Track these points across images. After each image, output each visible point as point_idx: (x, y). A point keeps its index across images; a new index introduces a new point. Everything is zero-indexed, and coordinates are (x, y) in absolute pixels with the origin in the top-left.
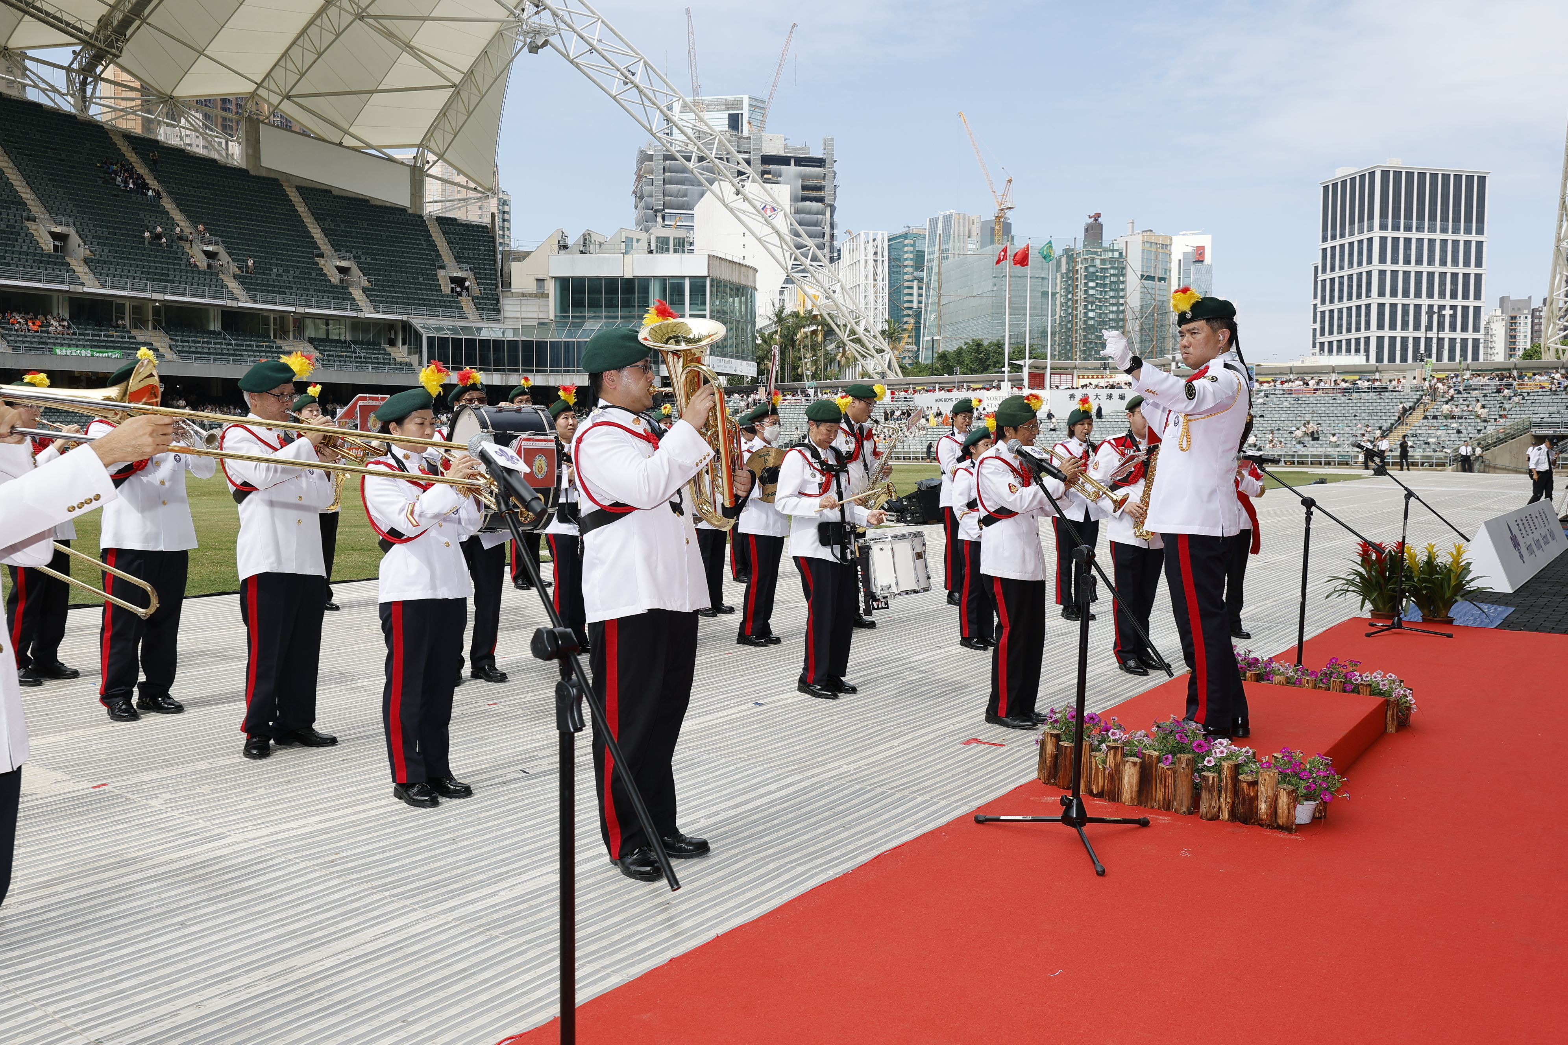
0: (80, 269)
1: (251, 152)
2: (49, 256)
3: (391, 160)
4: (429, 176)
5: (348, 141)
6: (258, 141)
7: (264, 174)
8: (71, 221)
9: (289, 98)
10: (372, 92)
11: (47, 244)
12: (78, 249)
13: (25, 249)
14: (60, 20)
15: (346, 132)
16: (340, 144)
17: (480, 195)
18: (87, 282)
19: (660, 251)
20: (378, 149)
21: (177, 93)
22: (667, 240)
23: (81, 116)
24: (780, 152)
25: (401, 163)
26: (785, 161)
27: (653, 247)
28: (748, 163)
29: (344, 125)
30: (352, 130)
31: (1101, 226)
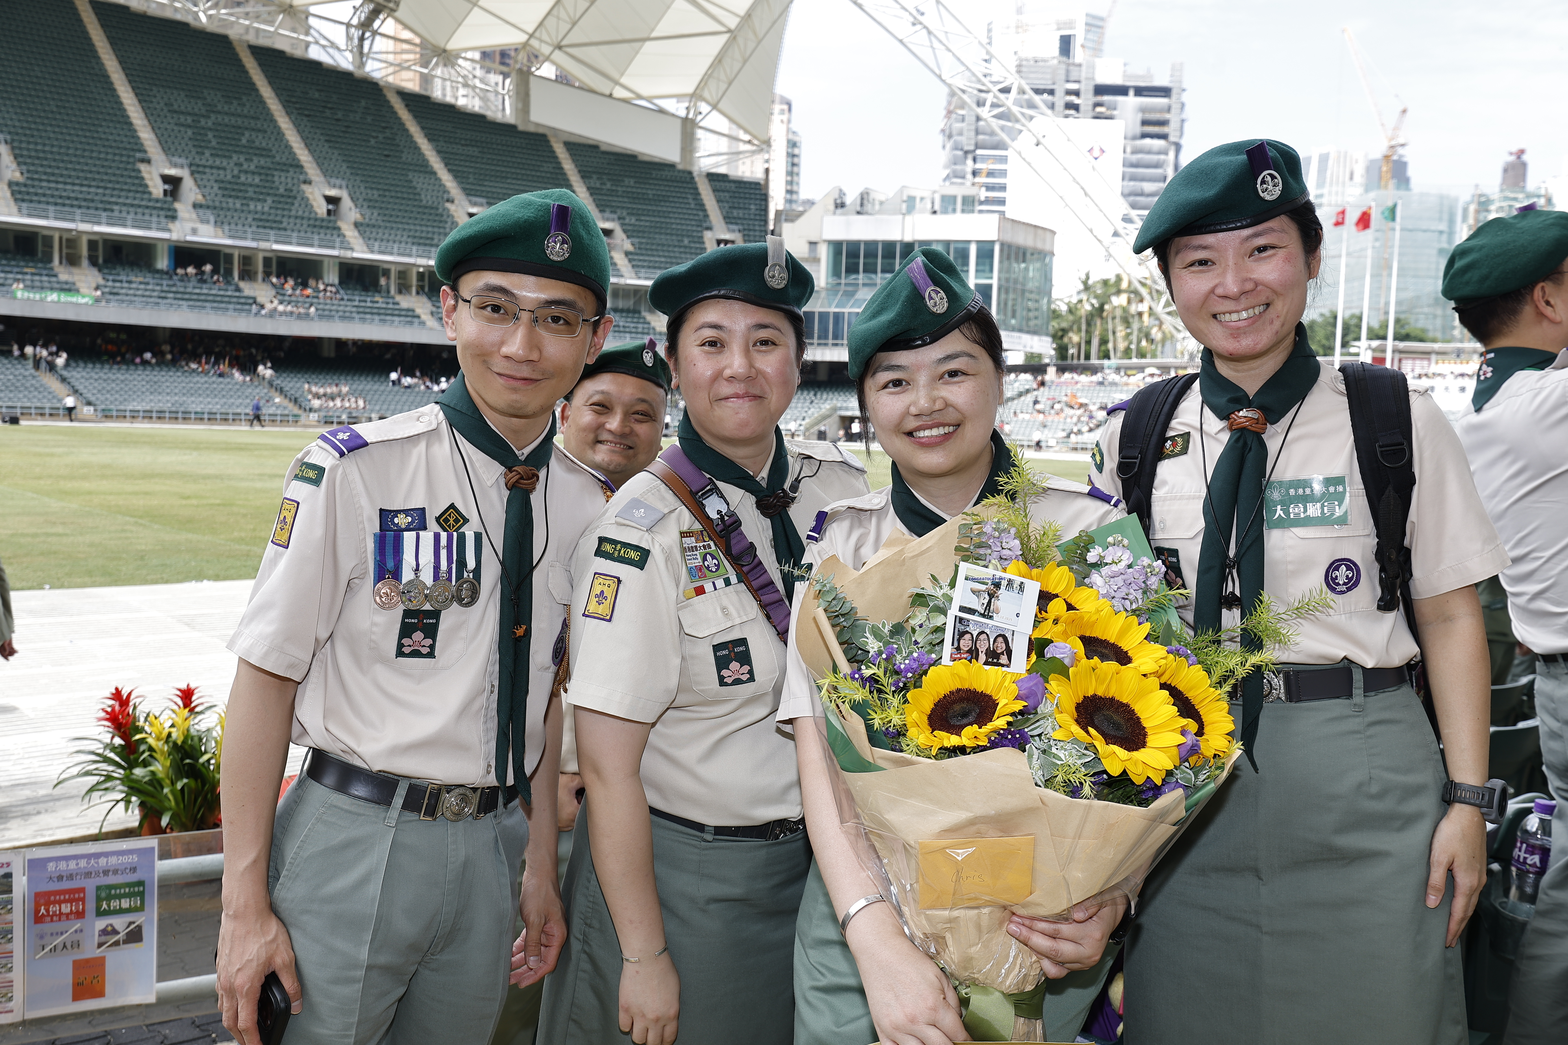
0: (350, 233)
1: (520, 106)
2: (323, 220)
3: (662, 111)
4: (701, 128)
5: (619, 93)
6: (528, 96)
7: (532, 129)
8: (344, 183)
9: (559, 47)
10: (644, 40)
11: (321, 208)
12: (350, 212)
13: (300, 213)
15: (617, 83)
16: (610, 96)
17: (754, 148)
18: (356, 247)
19: (945, 211)
20: (649, 99)
21: (450, 46)
22: (954, 198)
23: (358, 73)
24: (1117, 80)
25: (673, 115)
26: (1122, 91)
27: (937, 207)
28: (1077, 93)
29: (615, 74)
30: (623, 80)
31: (1526, 165)
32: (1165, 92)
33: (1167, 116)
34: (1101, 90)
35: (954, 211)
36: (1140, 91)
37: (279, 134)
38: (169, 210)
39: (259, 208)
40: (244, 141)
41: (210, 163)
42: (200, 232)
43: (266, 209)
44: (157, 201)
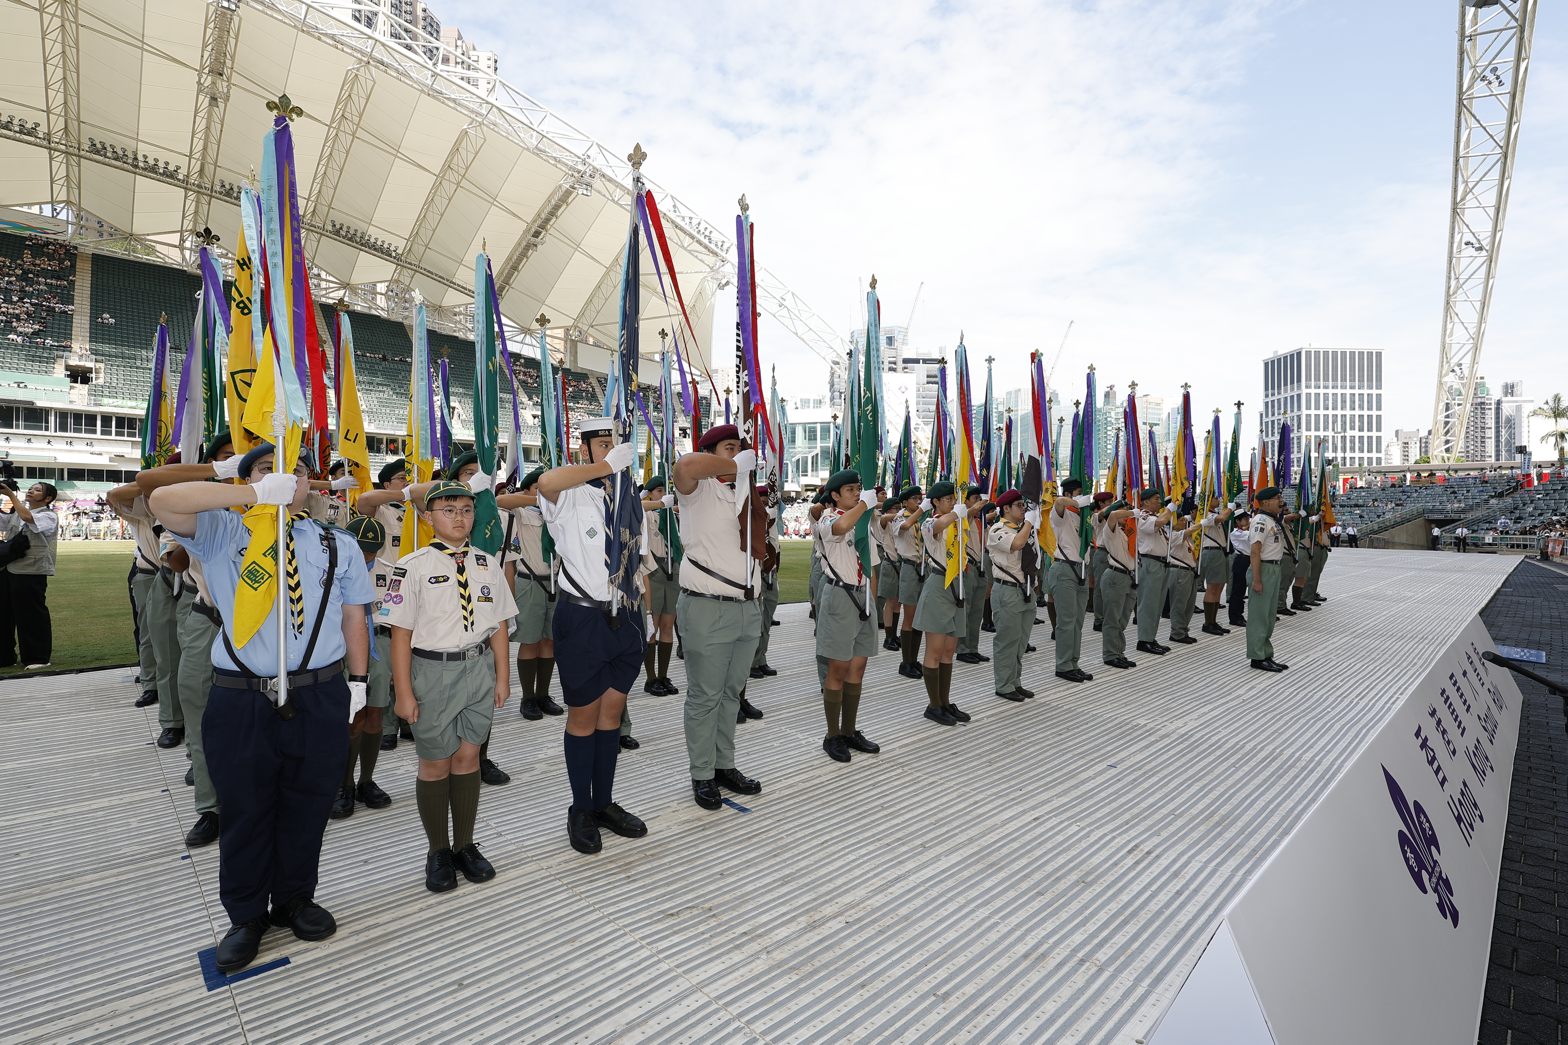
1: (572, 359)
3: (651, 360)
6: (576, 353)
7: (580, 371)
9: (592, 327)
14: (466, 289)
17: (703, 379)
19: (803, 407)
21: (531, 328)
22: (809, 400)
24: (913, 356)
26: (916, 361)
27: (799, 405)
28: (895, 363)
31: (1115, 393)
34: (906, 361)
35: (809, 407)
36: (925, 361)
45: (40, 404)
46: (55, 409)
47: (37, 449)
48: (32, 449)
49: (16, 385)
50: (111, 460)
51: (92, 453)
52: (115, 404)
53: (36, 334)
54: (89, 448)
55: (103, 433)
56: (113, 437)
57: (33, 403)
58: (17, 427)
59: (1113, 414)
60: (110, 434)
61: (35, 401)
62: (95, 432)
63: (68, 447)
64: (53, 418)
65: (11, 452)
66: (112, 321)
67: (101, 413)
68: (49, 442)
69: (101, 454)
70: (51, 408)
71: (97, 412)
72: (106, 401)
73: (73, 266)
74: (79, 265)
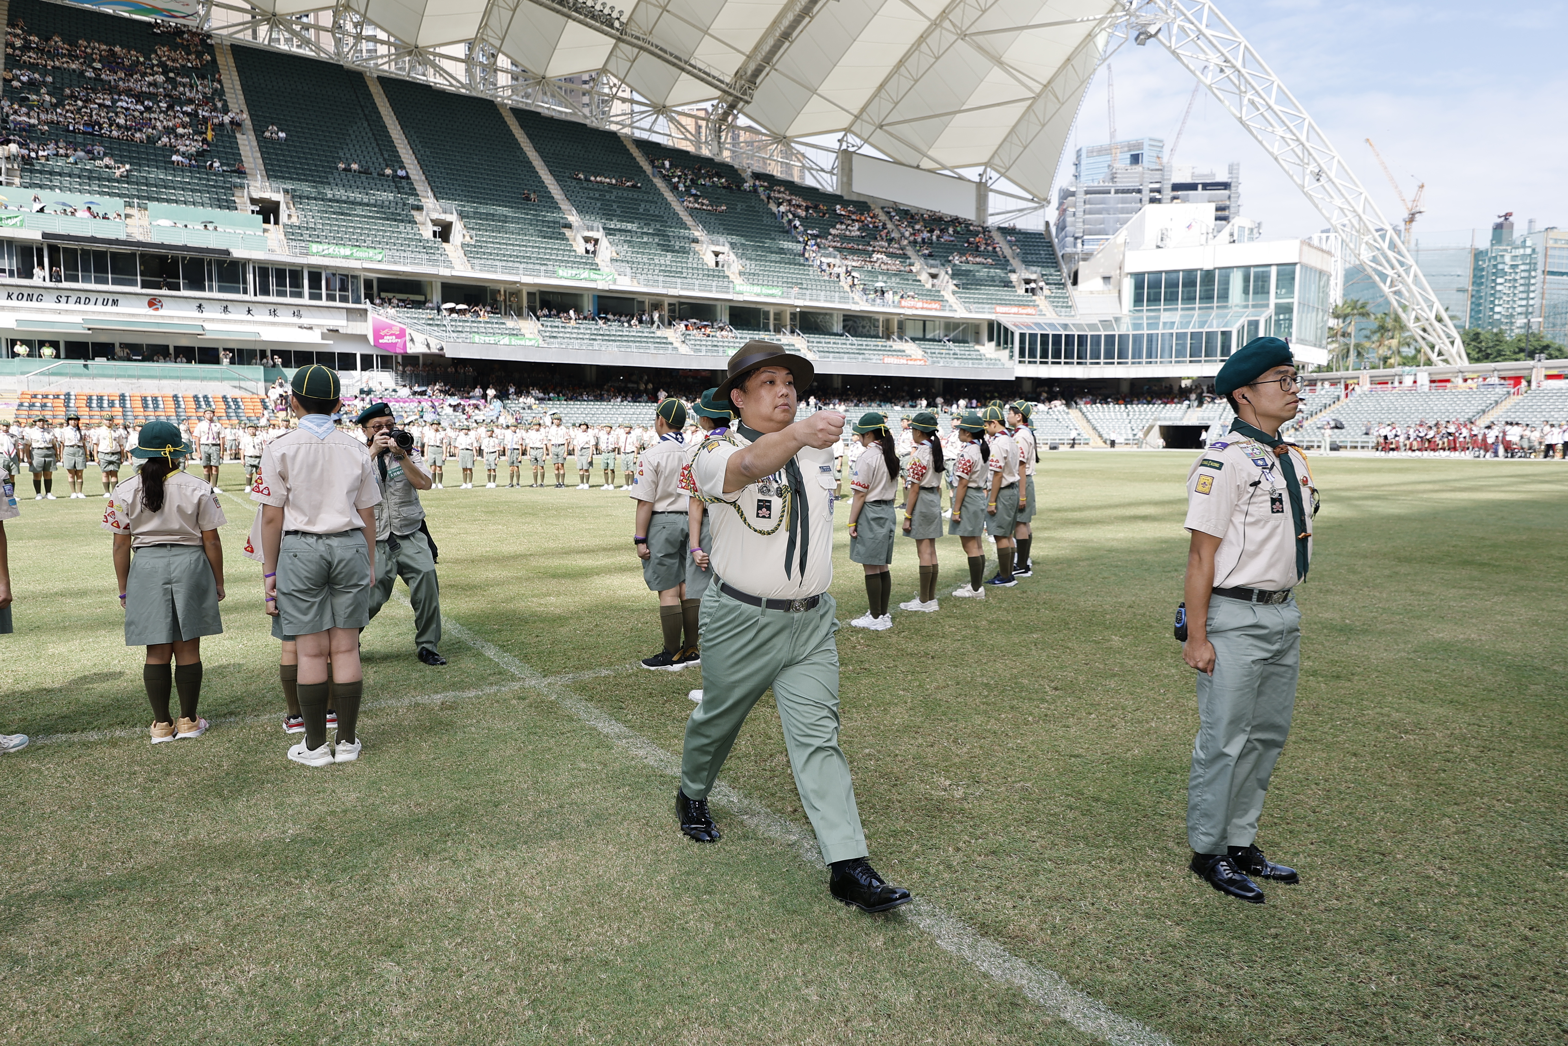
0: (738, 281)
1: (845, 179)
2: (714, 270)
3: (961, 178)
4: (991, 190)
5: (926, 164)
6: (851, 170)
7: (855, 198)
8: (724, 241)
9: (881, 127)
10: (955, 113)
11: (710, 260)
12: (733, 264)
13: (695, 265)
15: (925, 155)
16: (918, 167)
17: (1036, 205)
18: (743, 291)
20: (951, 169)
21: (788, 134)
23: (717, 159)
24: (1188, 180)
25: (969, 181)
26: (1193, 187)
28: (1159, 191)
29: (924, 148)
30: (929, 153)
31: (1512, 225)
32: (1226, 186)
33: (1228, 203)
34: (1176, 187)
36: (1206, 186)
37: (668, 205)
38: (592, 264)
39: (662, 262)
40: (641, 210)
41: (618, 227)
42: (618, 282)
43: (668, 263)
44: (582, 257)
45: (238, 253)
46: (254, 261)
47: (235, 321)
48: (229, 321)
49: (202, 227)
50: (324, 336)
51: (300, 327)
52: (326, 252)
53: (200, 154)
54: (295, 320)
55: (312, 297)
56: (324, 302)
57: (227, 252)
58: (211, 289)
59: (1507, 259)
60: (319, 297)
61: (231, 250)
62: (300, 295)
63: (271, 319)
64: (252, 276)
65: (207, 326)
66: (282, 135)
67: (309, 266)
68: (249, 311)
69: (311, 328)
70: (249, 260)
71: (302, 266)
72: (315, 248)
73: (214, 61)
74: (220, 60)
